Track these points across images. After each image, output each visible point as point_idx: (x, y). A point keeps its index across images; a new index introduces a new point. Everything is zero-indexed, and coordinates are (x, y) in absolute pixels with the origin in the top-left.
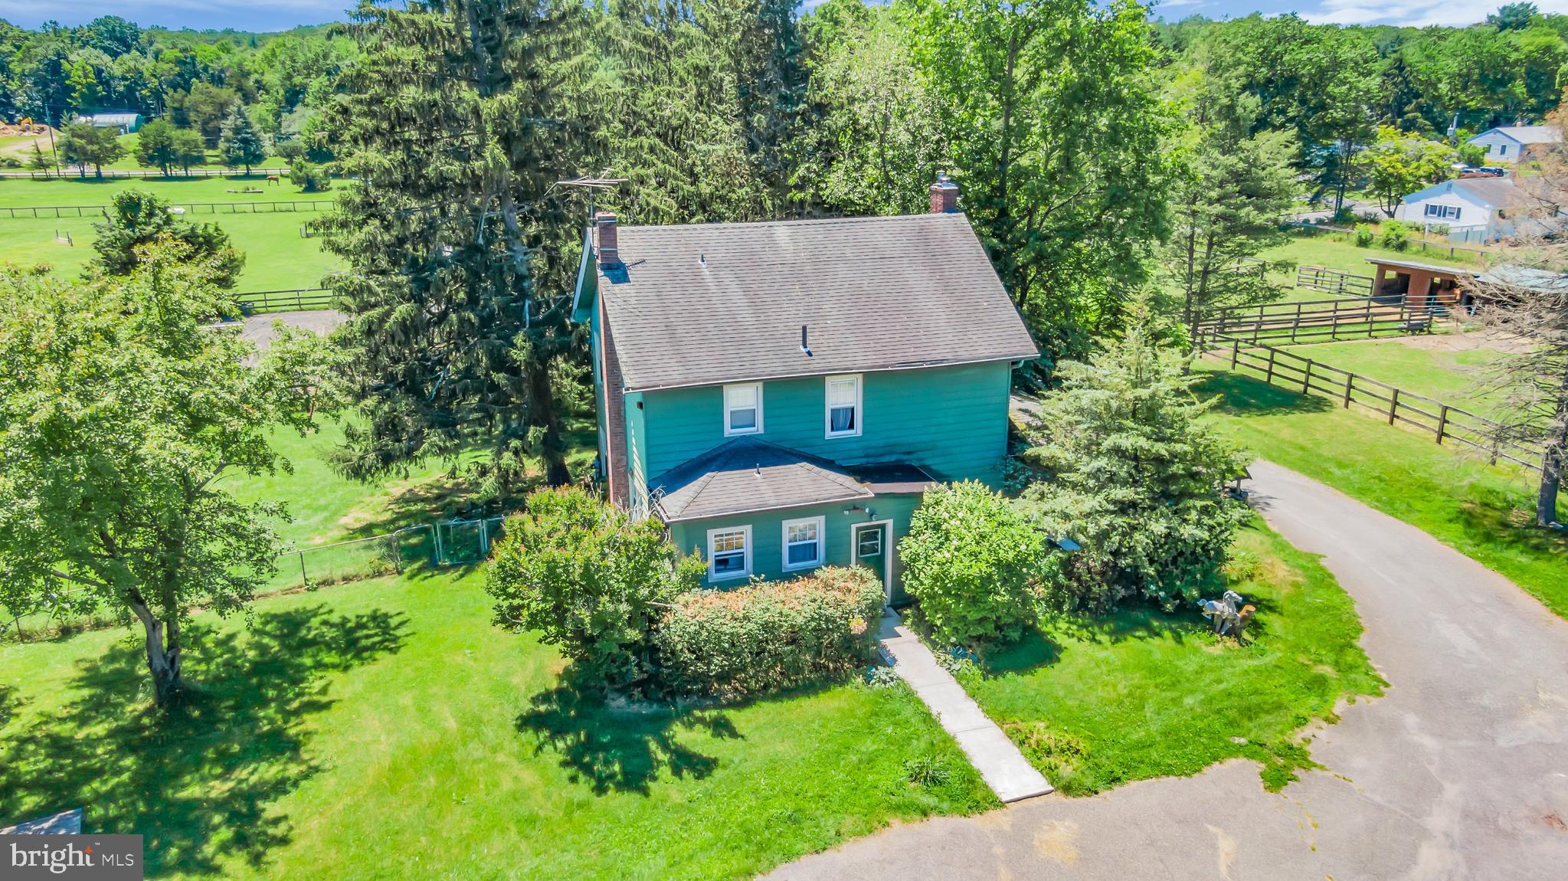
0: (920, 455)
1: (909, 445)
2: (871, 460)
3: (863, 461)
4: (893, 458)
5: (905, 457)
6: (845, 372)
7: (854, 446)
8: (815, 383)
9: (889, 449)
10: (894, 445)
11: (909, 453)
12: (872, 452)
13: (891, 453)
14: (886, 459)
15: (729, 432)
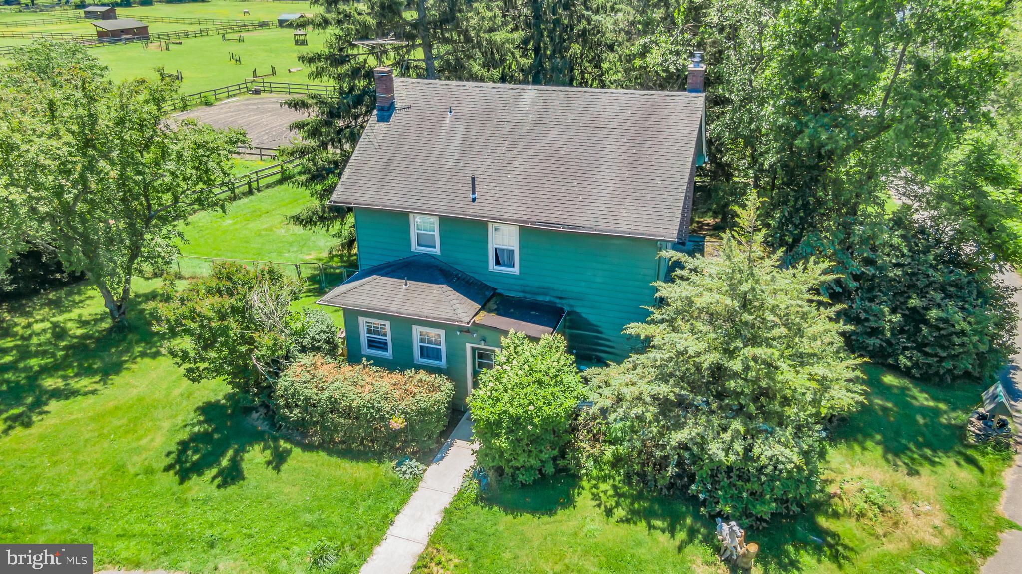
0: (572, 302)
1: (562, 291)
2: (528, 296)
3: (521, 295)
4: (547, 299)
5: (558, 301)
6: (505, 221)
7: (513, 281)
8: (479, 226)
9: (545, 291)
10: (548, 289)
11: (561, 298)
12: (528, 289)
13: (545, 295)
14: (540, 298)
15: (415, 247)
